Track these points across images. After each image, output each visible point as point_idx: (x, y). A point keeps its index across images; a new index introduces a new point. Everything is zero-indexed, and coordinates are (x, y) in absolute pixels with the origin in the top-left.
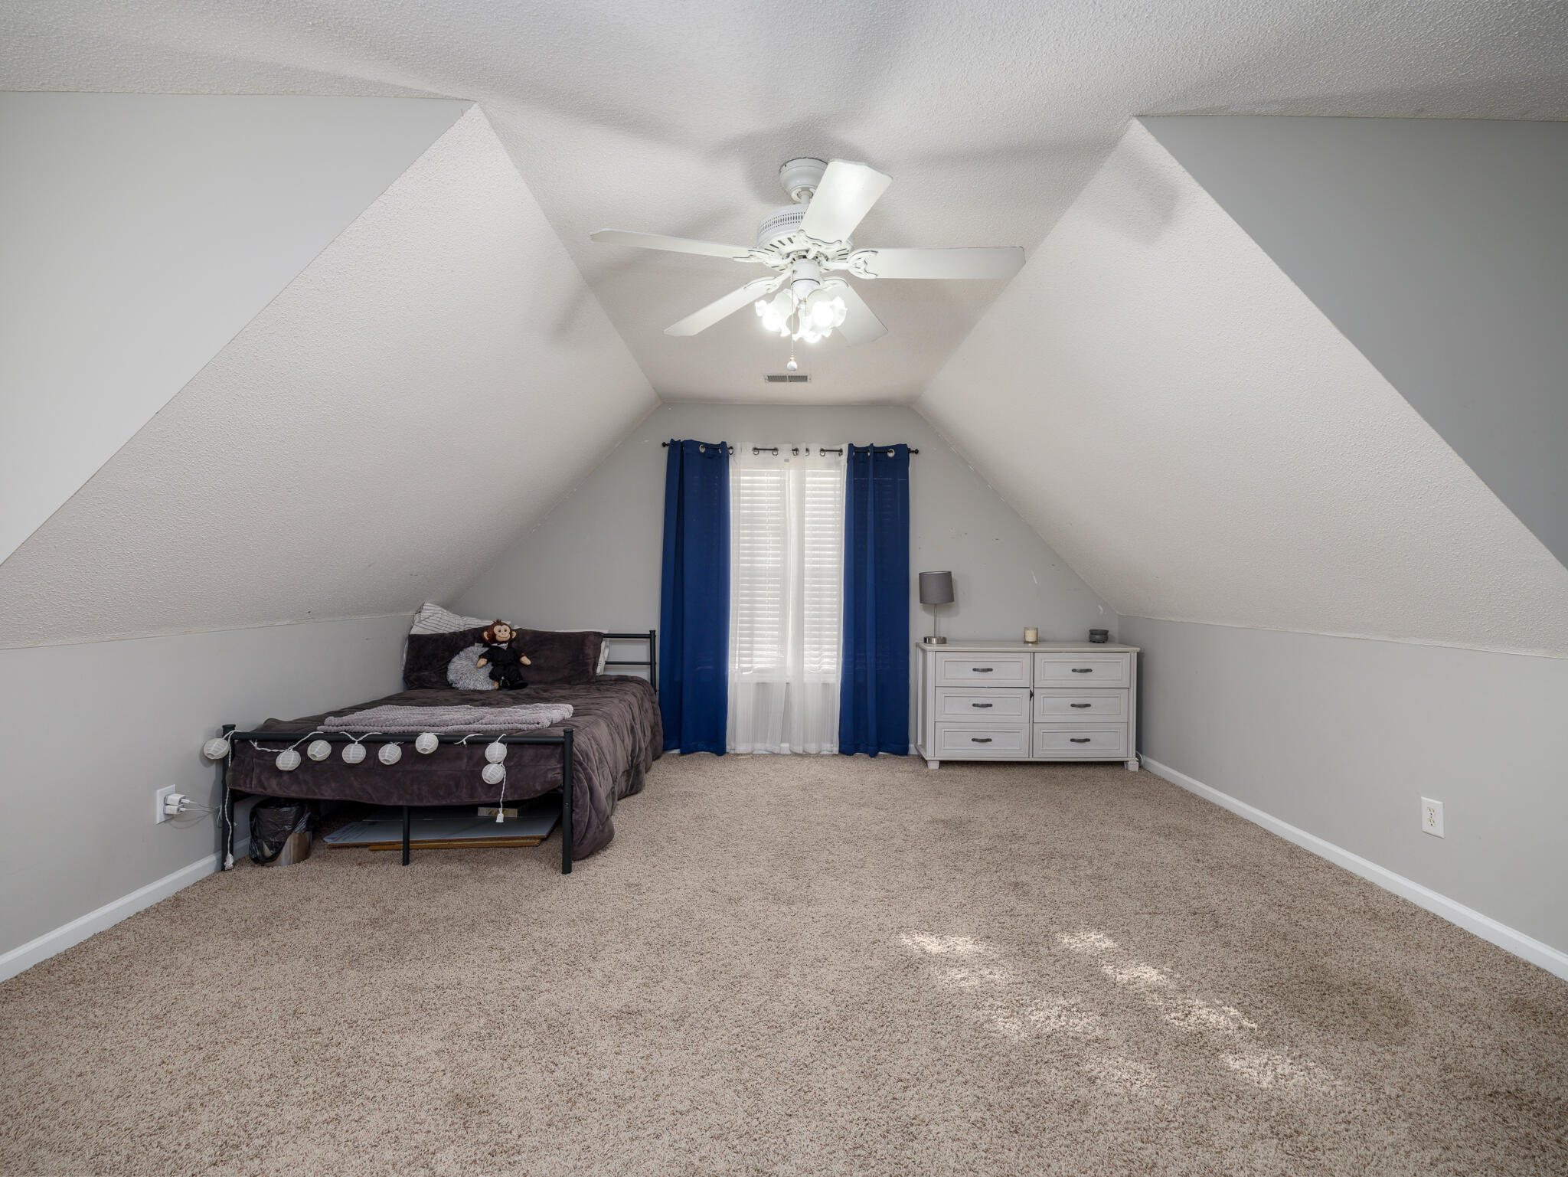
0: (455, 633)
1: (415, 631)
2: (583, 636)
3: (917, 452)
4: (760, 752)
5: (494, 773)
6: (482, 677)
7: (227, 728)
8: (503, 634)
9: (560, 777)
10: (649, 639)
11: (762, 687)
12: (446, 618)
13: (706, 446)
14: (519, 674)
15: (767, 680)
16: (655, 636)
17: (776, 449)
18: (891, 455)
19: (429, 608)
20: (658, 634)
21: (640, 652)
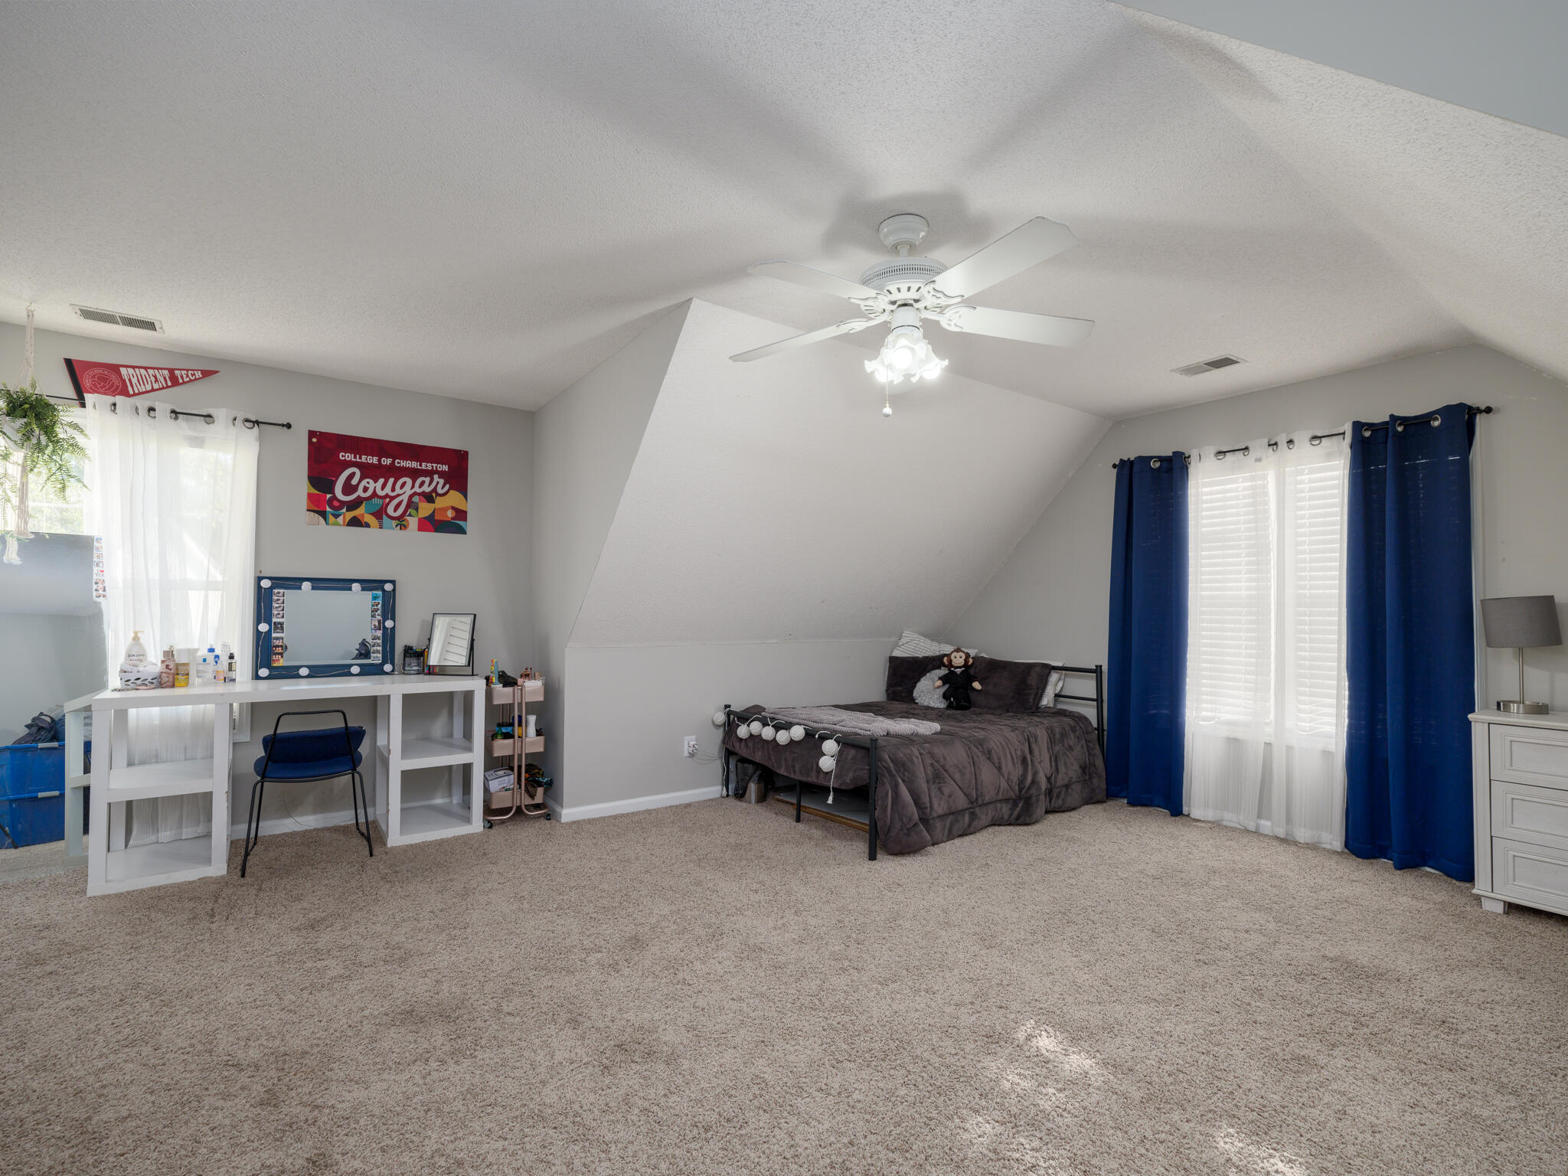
0: (927, 657)
1: (897, 653)
2: (1030, 667)
3: (1488, 410)
4: (1232, 825)
5: (827, 763)
6: (936, 696)
7: (727, 706)
8: (958, 660)
9: (866, 776)
10: (1095, 674)
11: (1234, 744)
12: (922, 644)
13: (1161, 459)
14: (968, 697)
15: (1239, 735)
16: (1101, 672)
17: (1247, 448)
18: (1436, 423)
19: (907, 635)
20: (1105, 668)
21: (1086, 687)
